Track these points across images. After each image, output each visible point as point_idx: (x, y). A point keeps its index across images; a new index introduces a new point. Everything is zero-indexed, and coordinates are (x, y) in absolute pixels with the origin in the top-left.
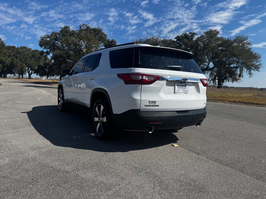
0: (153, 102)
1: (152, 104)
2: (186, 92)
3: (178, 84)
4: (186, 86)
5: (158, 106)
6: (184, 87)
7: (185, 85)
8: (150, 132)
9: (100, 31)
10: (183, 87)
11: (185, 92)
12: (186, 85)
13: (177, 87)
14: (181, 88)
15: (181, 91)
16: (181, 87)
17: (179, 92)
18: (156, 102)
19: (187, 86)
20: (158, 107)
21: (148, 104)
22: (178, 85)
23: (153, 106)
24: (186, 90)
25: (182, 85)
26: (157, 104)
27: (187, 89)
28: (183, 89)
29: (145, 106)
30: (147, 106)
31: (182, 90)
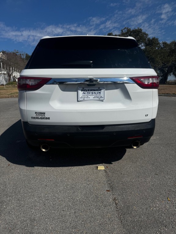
0: (40, 113)
1: (40, 116)
2: (101, 99)
3: (83, 88)
4: (100, 90)
5: (49, 118)
6: (97, 92)
7: (99, 88)
8: (44, 150)
9: (139, 32)
10: (95, 92)
11: (98, 99)
12: (101, 88)
13: (83, 92)
14: (91, 94)
15: (91, 97)
16: (91, 92)
17: (85, 99)
18: (44, 113)
19: (103, 91)
20: (49, 120)
21: (35, 115)
22: (85, 89)
23: (41, 118)
24: (100, 96)
25: (93, 89)
26: (46, 116)
27: (102, 94)
28: (94, 94)
29: (32, 117)
30: (34, 118)
31: (93, 96)
